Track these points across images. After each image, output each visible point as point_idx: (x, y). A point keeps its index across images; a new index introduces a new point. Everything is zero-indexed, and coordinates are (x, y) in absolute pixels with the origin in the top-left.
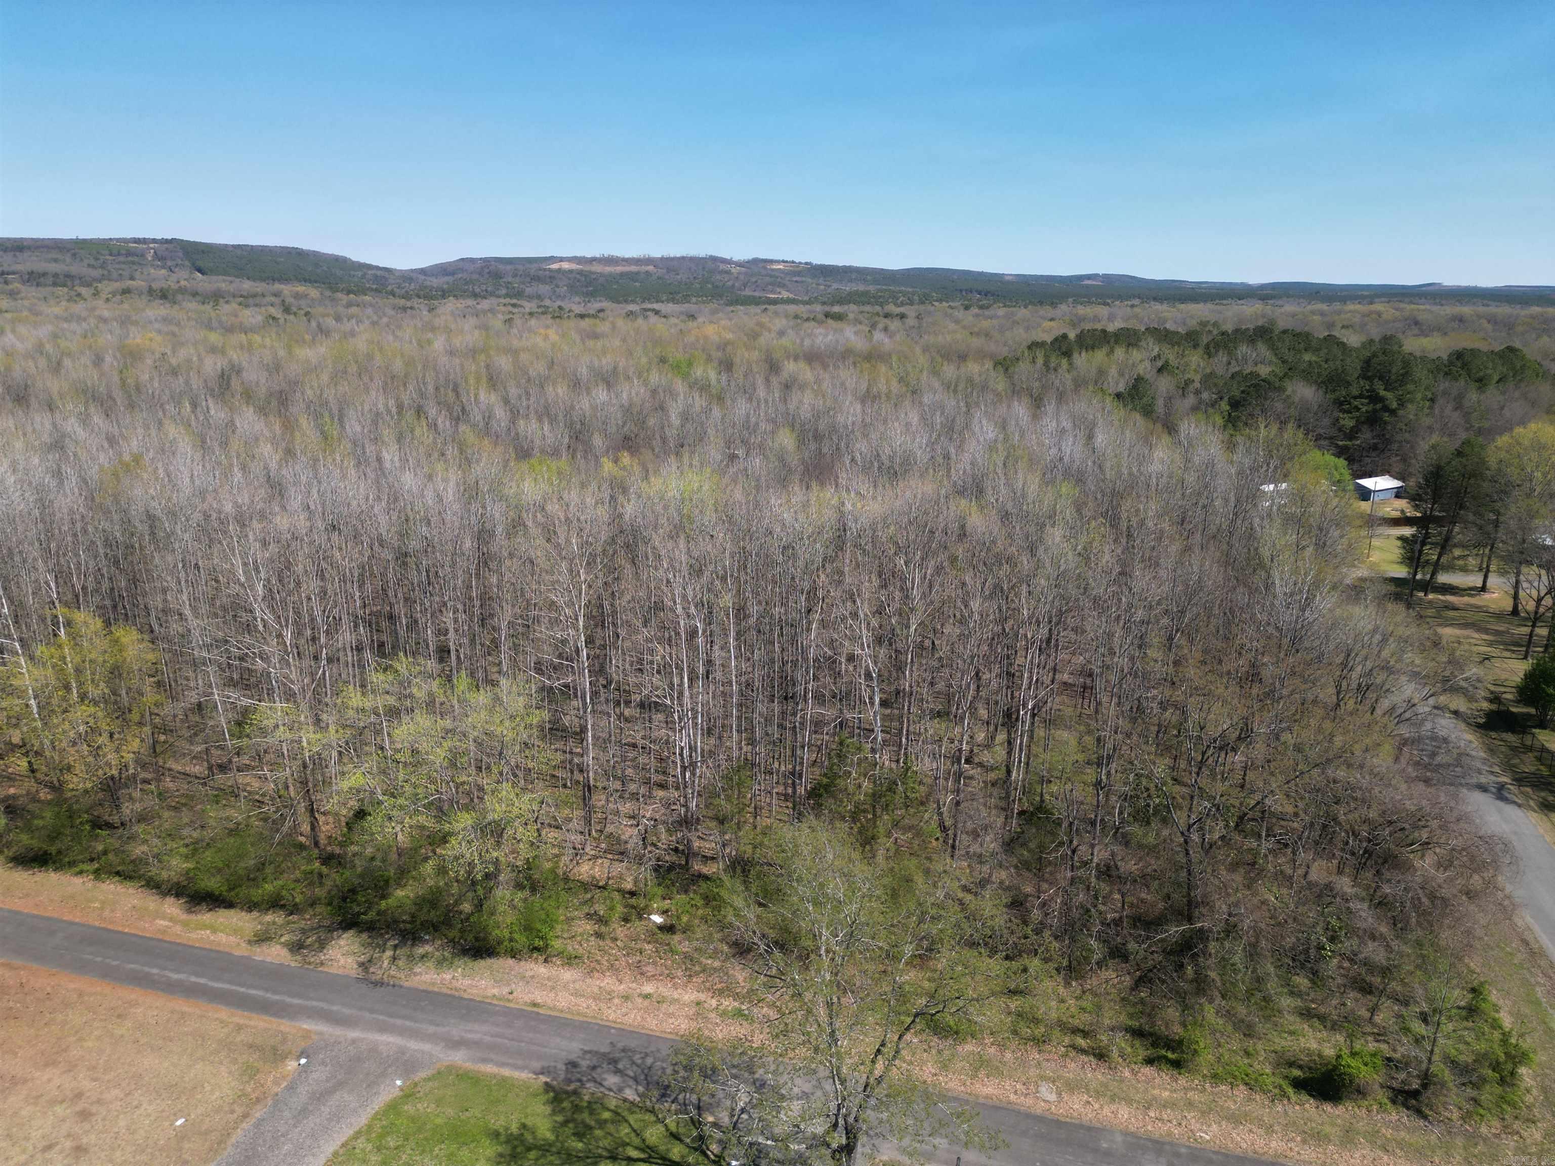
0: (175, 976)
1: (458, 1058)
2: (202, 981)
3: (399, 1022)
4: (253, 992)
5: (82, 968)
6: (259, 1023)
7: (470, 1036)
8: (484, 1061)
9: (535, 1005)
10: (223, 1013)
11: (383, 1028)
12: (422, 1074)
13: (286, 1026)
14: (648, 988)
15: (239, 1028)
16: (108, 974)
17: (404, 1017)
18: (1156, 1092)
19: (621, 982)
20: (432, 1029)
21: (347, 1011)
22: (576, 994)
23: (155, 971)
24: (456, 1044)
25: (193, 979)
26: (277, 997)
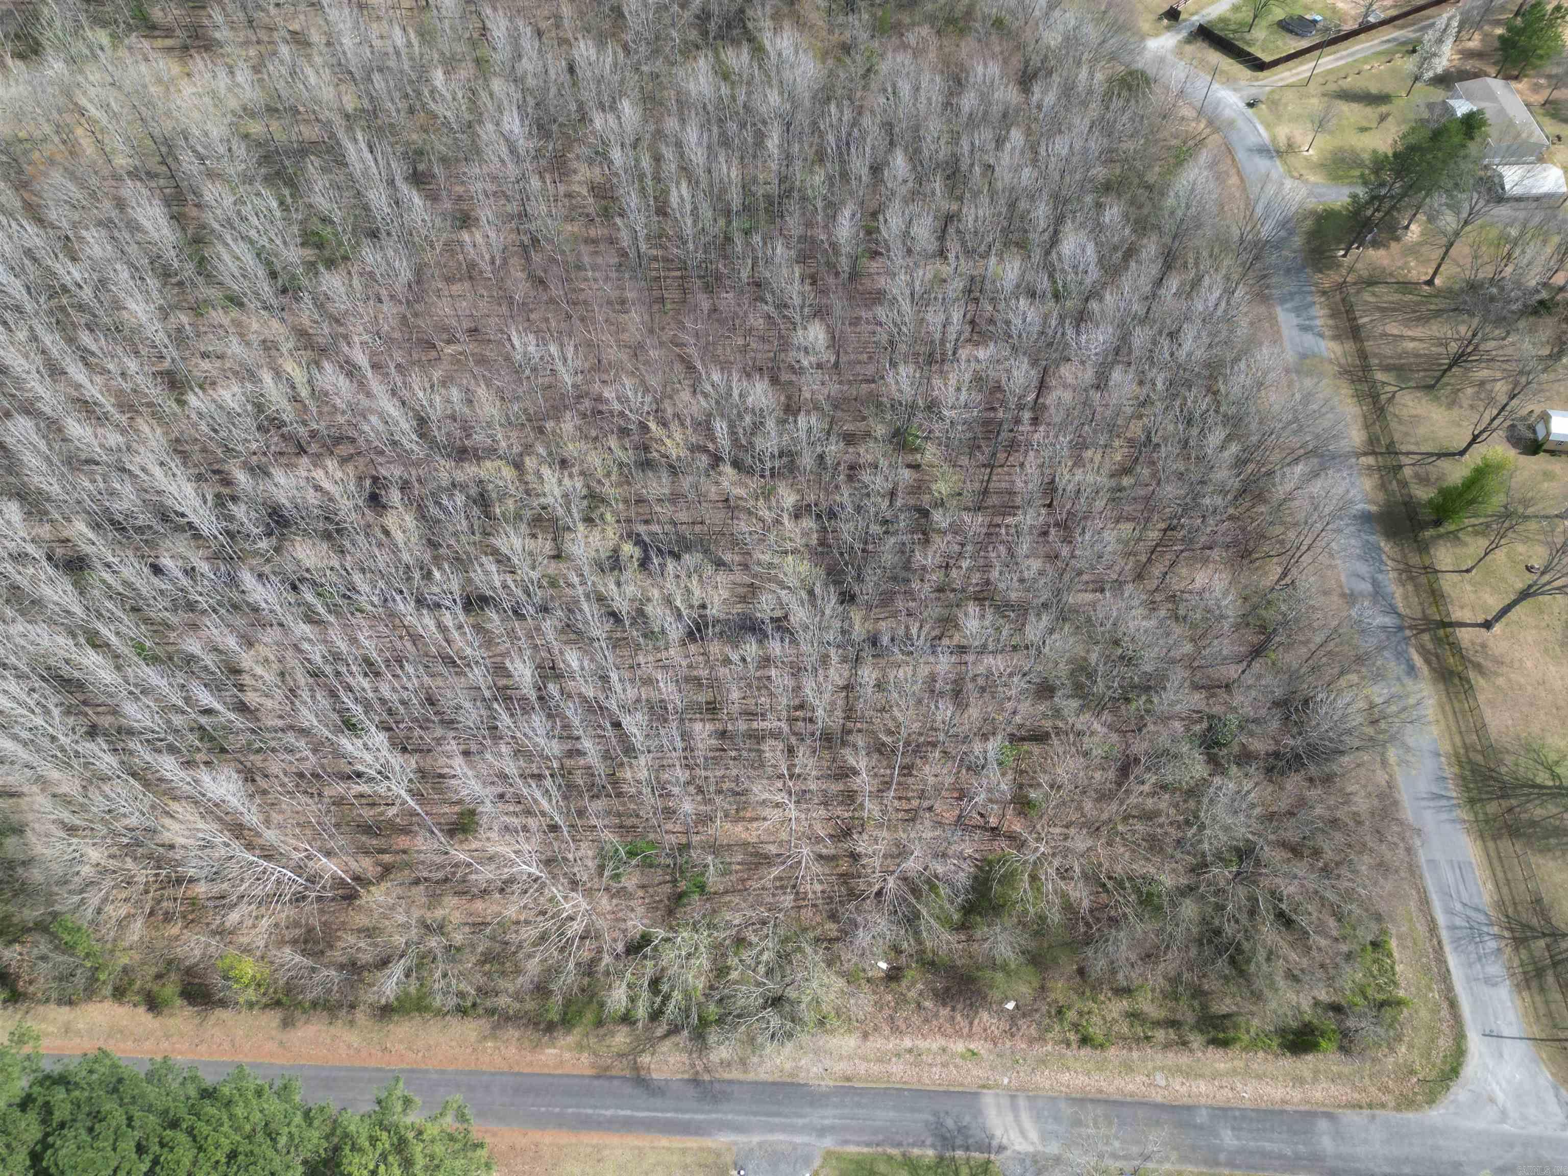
0: (609, 1113)
1: (828, 1143)
2: (629, 1113)
3: (777, 1120)
4: (669, 1115)
5: (541, 1122)
6: (692, 1142)
7: (827, 1122)
8: (846, 1142)
9: (848, 1079)
10: (664, 1141)
11: (772, 1129)
12: (817, 1163)
13: (708, 1142)
14: (908, 1043)
15: (684, 1151)
16: (561, 1122)
17: (779, 1115)
18: (1217, 1065)
19: (887, 1038)
20: (800, 1121)
21: (741, 1118)
22: (864, 1058)
23: (590, 1111)
24: (822, 1132)
25: (622, 1113)
26: (687, 1116)
